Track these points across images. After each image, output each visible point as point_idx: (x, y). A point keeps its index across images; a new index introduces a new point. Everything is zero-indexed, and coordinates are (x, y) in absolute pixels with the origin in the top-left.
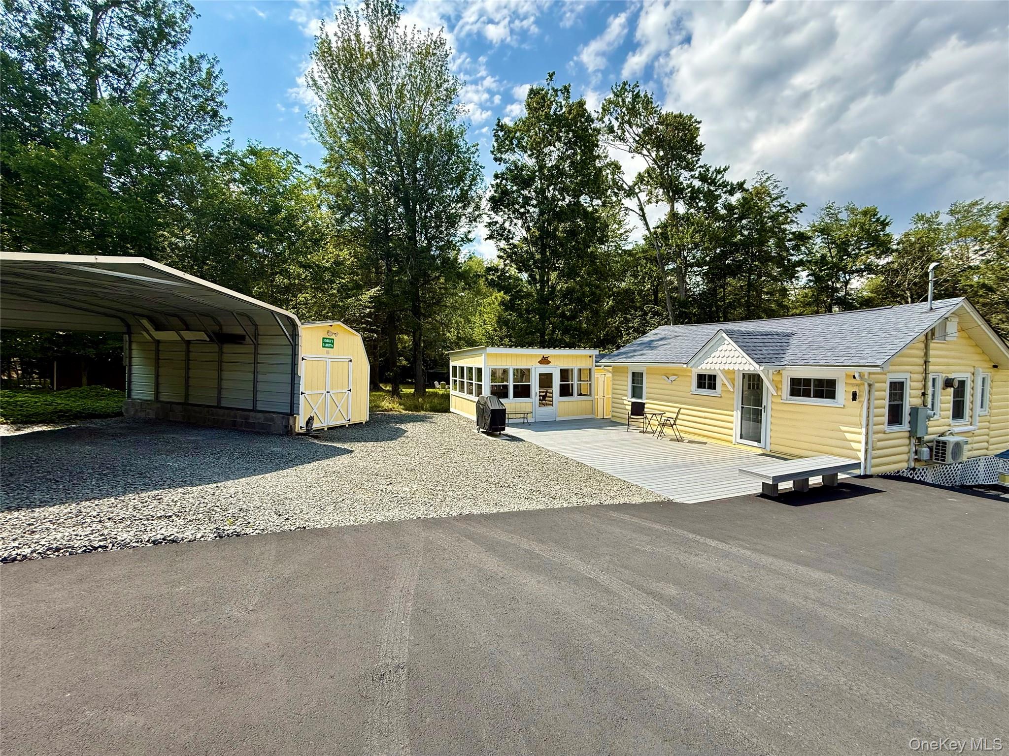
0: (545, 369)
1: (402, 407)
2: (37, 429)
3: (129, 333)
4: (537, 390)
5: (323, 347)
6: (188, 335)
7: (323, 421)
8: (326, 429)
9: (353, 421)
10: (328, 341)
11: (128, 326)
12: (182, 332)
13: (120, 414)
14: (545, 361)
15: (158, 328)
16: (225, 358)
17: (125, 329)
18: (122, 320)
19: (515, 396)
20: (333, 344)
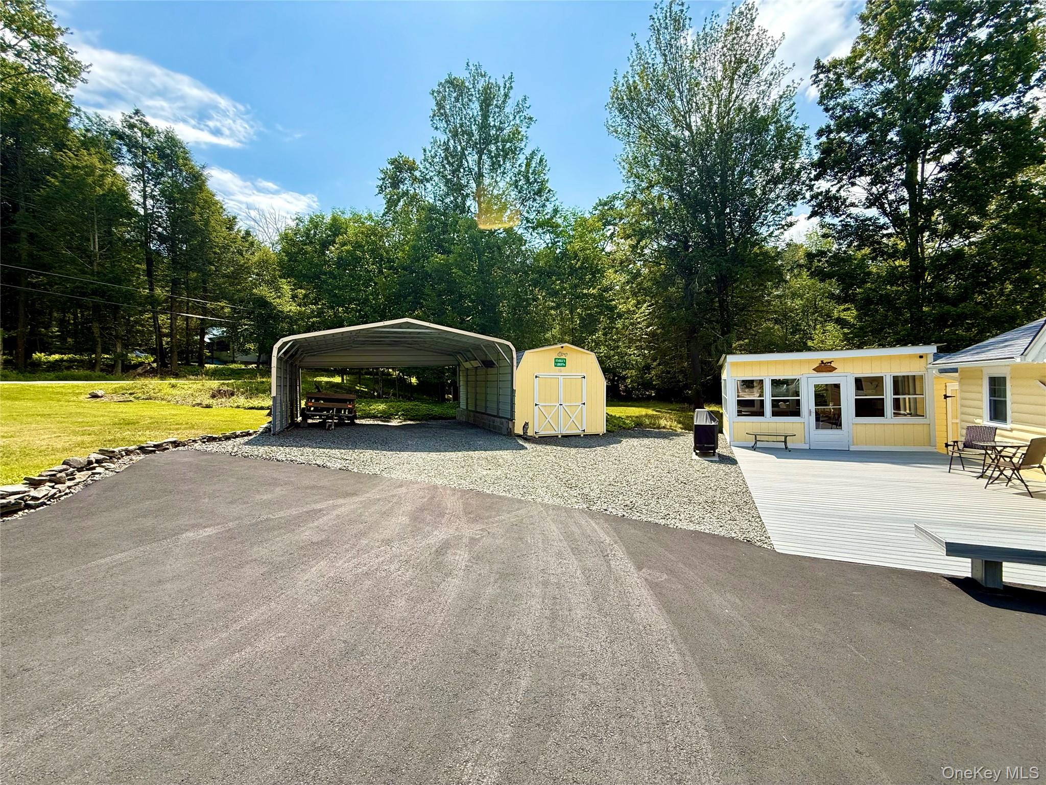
0: (827, 379)
1: (680, 426)
2: (409, 422)
4: (813, 407)
5: (555, 366)
7: (556, 429)
8: (560, 437)
9: (588, 432)
10: (560, 361)
11: (457, 360)
12: (472, 362)
13: (455, 418)
14: (825, 367)
19: (775, 414)
20: (565, 363)
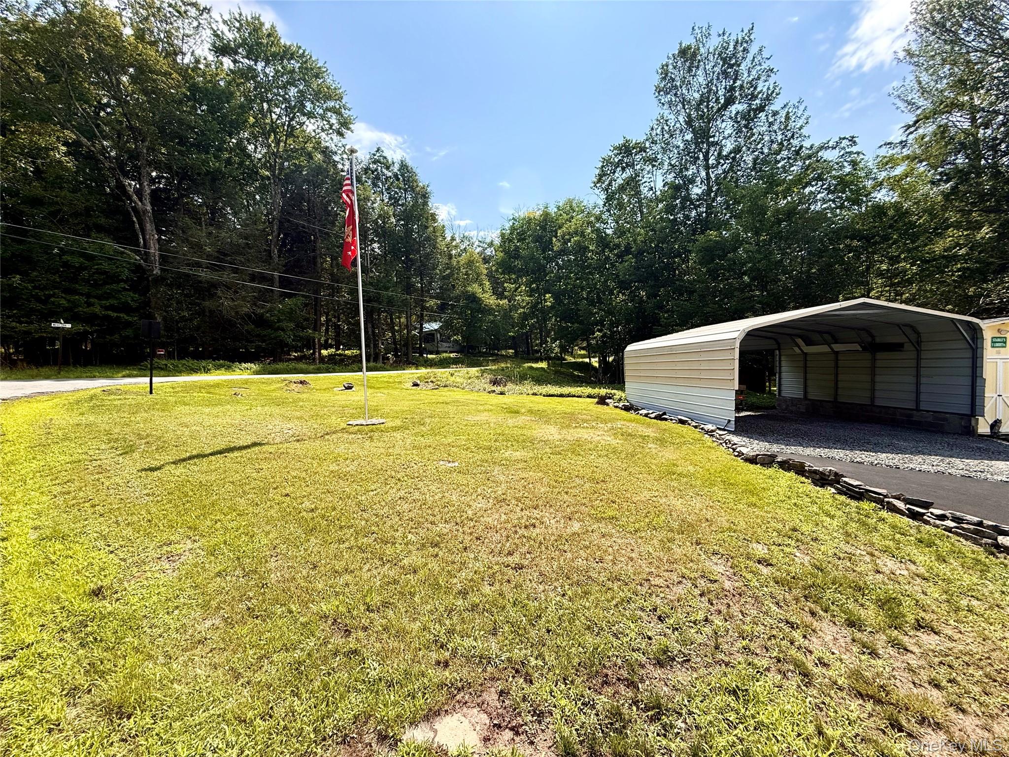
3: (779, 349)
5: (993, 347)
6: (837, 347)
10: (999, 340)
11: (778, 344)
12: (833, 346)
15: (809, 343)
16: (879, 363)
17: (776, 346)
18: (775, 340)
20: (1005, 343)
